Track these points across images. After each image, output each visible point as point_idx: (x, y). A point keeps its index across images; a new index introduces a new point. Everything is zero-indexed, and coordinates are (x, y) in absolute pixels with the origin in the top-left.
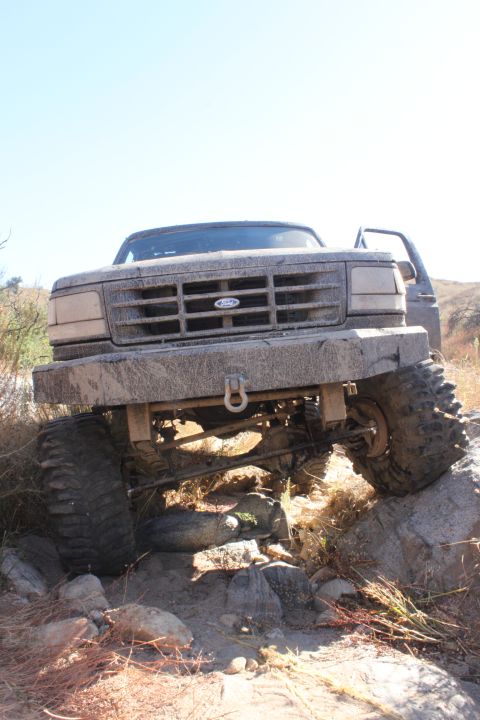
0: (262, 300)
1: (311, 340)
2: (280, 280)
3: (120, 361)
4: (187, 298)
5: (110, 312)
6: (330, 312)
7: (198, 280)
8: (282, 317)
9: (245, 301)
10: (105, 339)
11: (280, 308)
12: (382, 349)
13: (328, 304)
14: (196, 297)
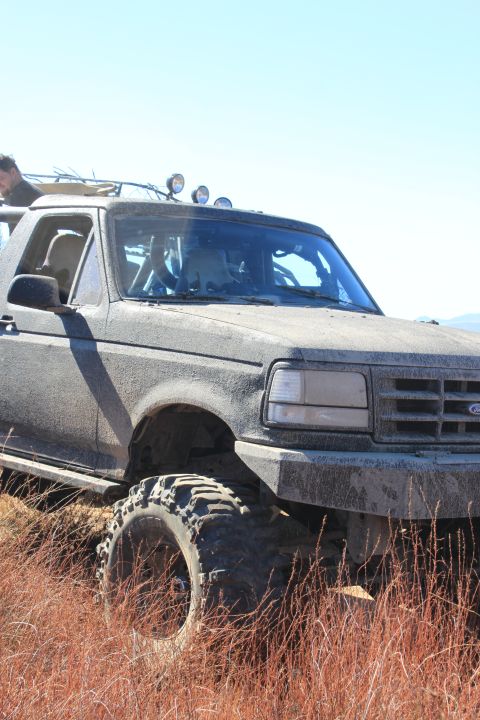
4: (448, 397)
10: (366, 433)
14: (455, 397)
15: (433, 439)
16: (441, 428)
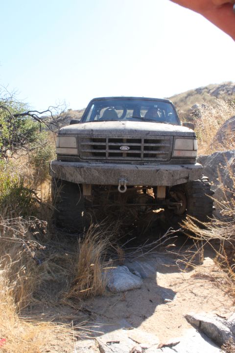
0: (139, 148)
1: (154, 169)
2: (146, 141)
3: (82, 167)
4: (110, 144)
5: (80, 146)
6: (164, 156)
7: (114, 138)
8: (146, 155)
9: (132, 148)
10: (77, 156)
11: (145, 152)
12: (181, 175)
13: (164, 152)
14: (113, 144)
15: (104, 158)
16: (107, 155)
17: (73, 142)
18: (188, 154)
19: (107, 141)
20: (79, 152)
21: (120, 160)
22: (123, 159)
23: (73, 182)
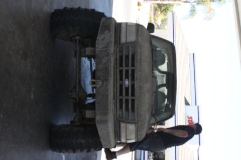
0: (127, 94)
2: (133, 101)
4: (130, 70)
5: (128, 44)
6: (121, 116)
7: (135, 74)
8: (121, 100)
9: (127, 89)
11: (124, 100)
13: (124, 115)
14: (130, 73)
15: (118, 66)
16: (121, 68)
17: (132, 38)
18: (123, 135)
19: (133, 68)
20: (123, 44)
21: (117, 79)
22: (118, 81)
23: (97, 41)
